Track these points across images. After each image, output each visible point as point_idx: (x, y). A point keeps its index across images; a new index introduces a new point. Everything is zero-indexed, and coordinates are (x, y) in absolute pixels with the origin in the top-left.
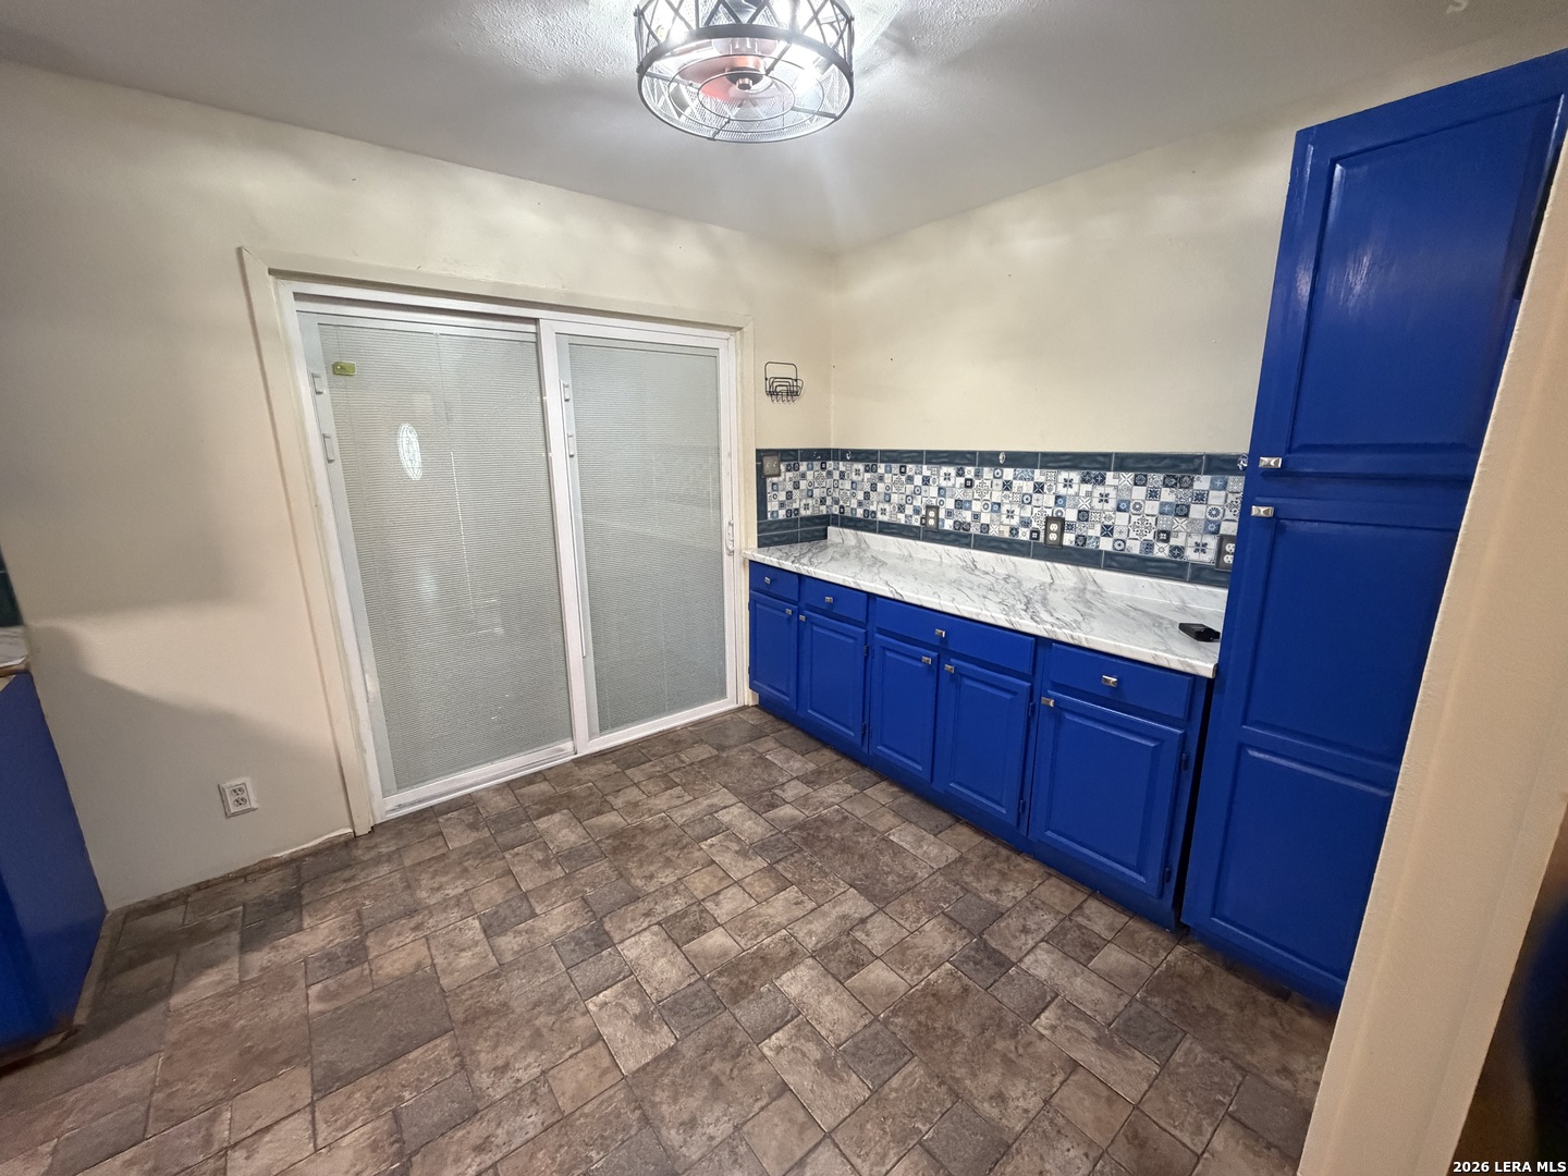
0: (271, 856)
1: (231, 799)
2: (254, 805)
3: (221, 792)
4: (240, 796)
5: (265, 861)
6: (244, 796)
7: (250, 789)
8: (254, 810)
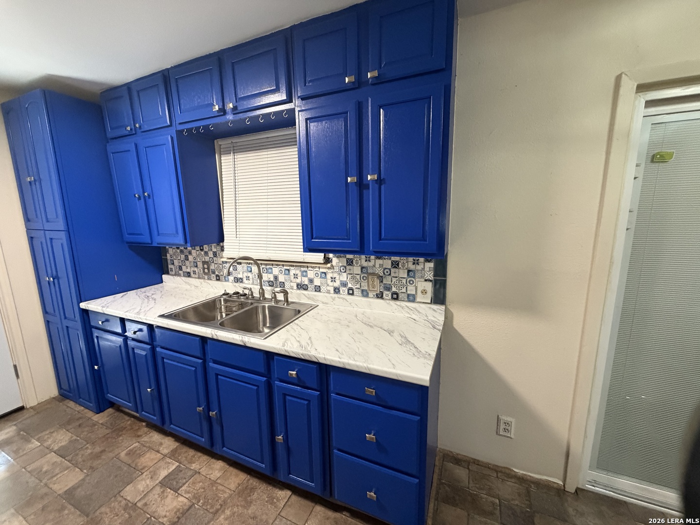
0: (512, 468)
1: (502, 426)
2: (512, 436)
3: (498, 419)
4: (507, 428)
5: (507, 468)
6: (509, 429)
7: (513, 426)
8: (511, 438)
